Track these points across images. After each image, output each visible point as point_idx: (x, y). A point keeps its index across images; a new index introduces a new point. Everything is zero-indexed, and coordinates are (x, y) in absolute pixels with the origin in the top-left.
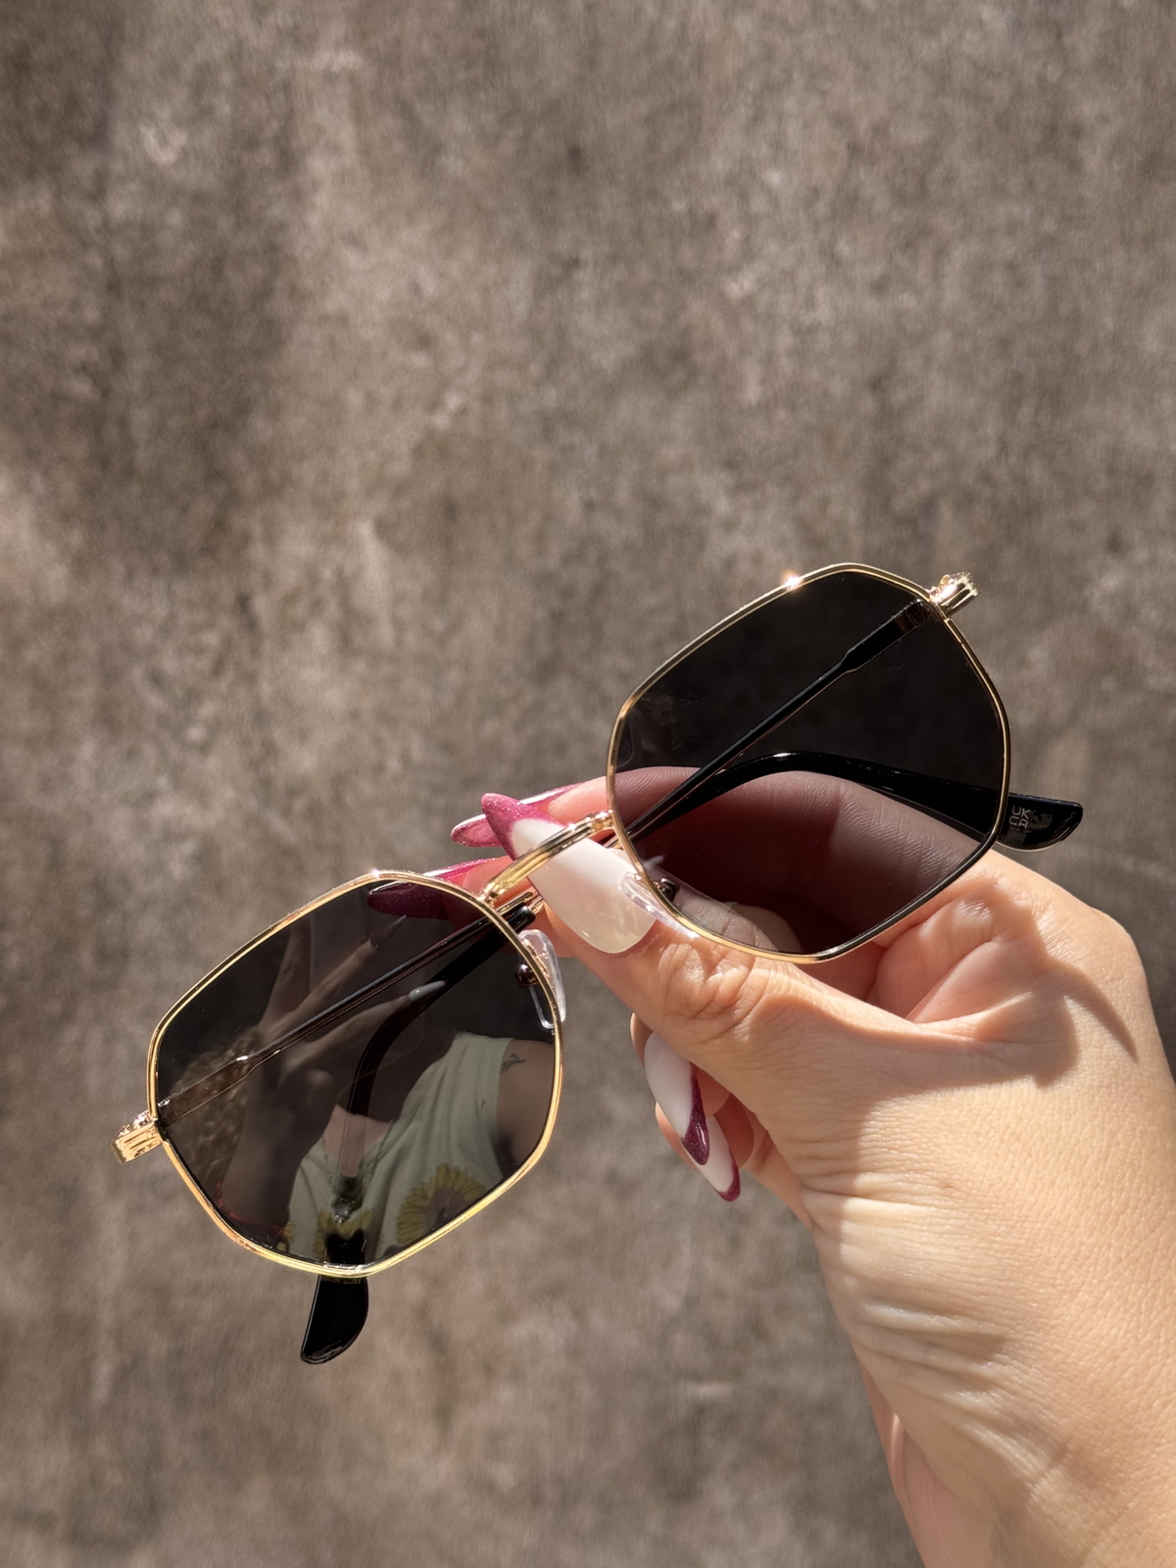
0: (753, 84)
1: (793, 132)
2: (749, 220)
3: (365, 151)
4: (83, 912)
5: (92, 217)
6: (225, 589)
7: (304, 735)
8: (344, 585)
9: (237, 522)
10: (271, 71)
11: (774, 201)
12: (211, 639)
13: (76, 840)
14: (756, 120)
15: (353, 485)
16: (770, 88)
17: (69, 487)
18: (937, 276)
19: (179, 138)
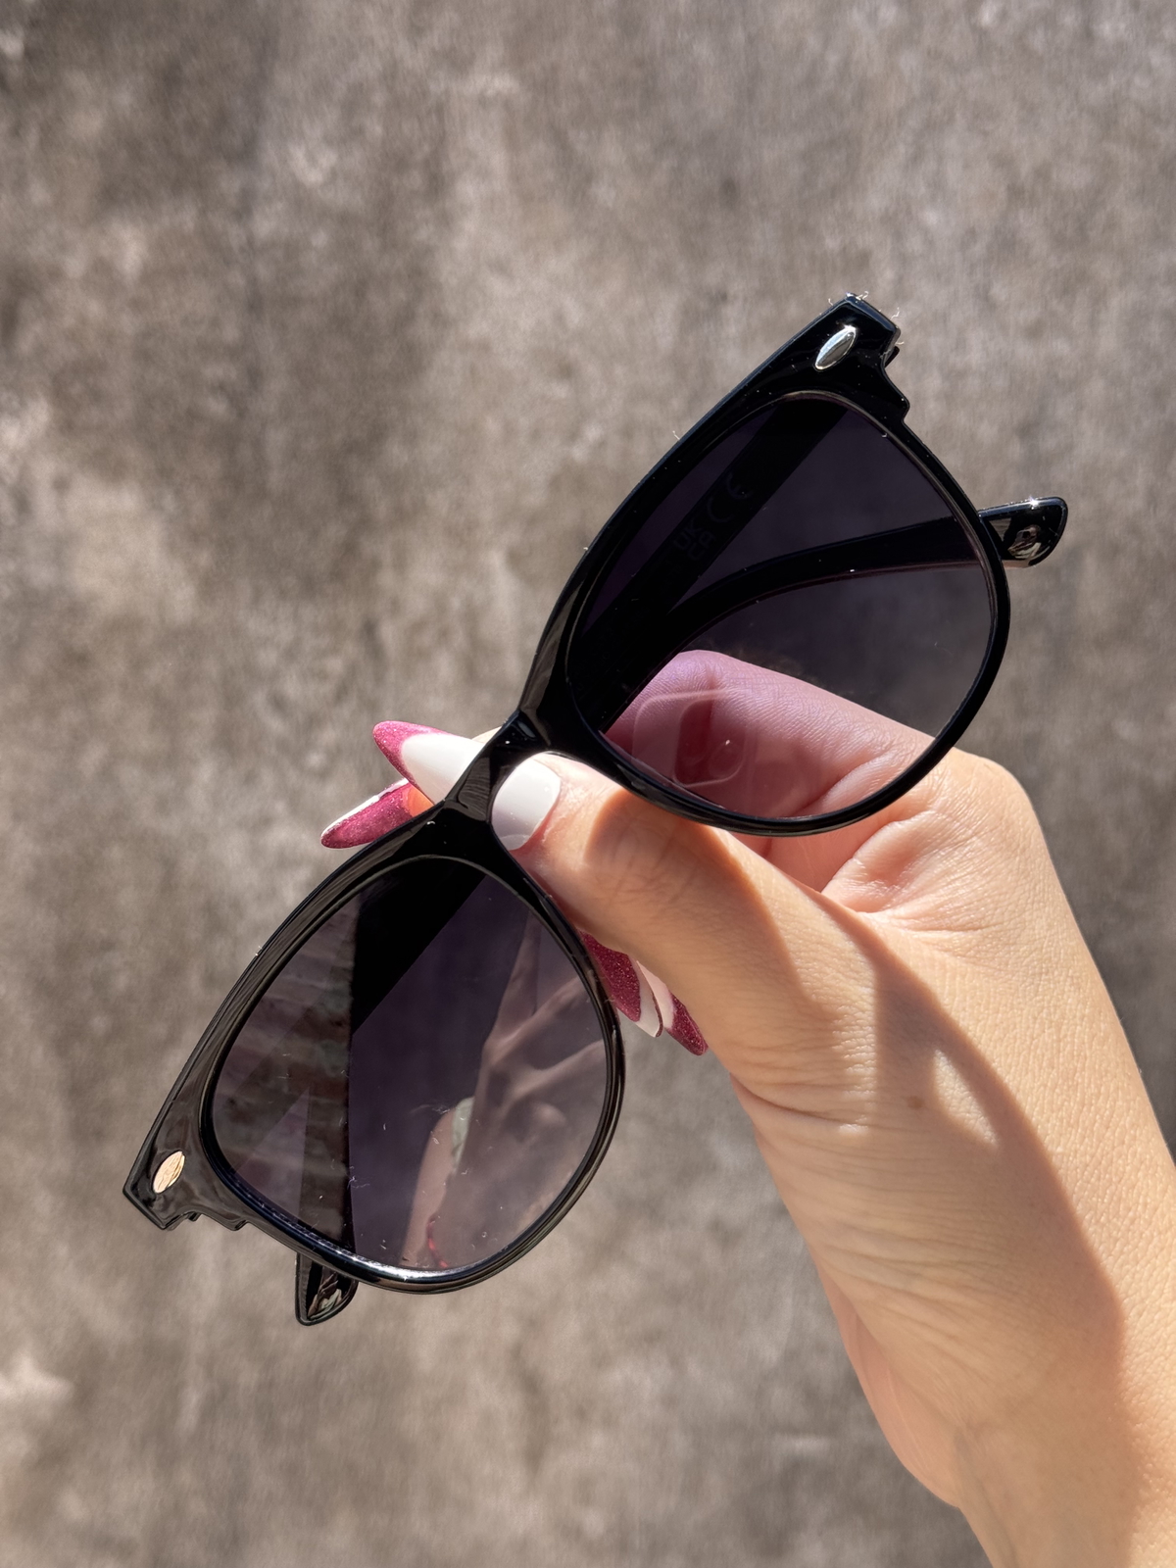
0: (914, 122)
1: (953, 173)
2: (903, 260)
3: (516, 176)
4: (193, 935)
5: (235, 235)
6: (352, 615)
8: (472, 616)
9: (368, 547)
10: (425, 94)
11: (930, 242)
12: (336, 665)
13: (189, 863)
14: (916, 158)
15: (487, 515)
16: (933, 127)
17: (200, 507)
18: (1093, 323)
19: (328, 159)
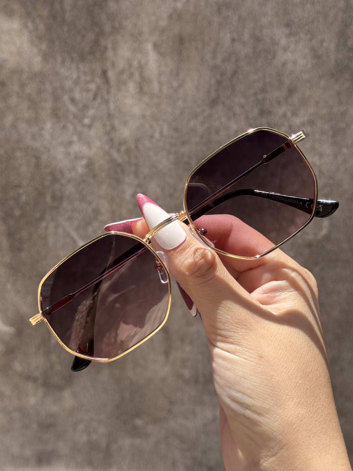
4: (47, 183)
6: (98, 68)
7: (125, 123)
8: (141, 68)
12: (93, 86)
13: (44, 157)
15: (146, 29)
17: (41, 27)
